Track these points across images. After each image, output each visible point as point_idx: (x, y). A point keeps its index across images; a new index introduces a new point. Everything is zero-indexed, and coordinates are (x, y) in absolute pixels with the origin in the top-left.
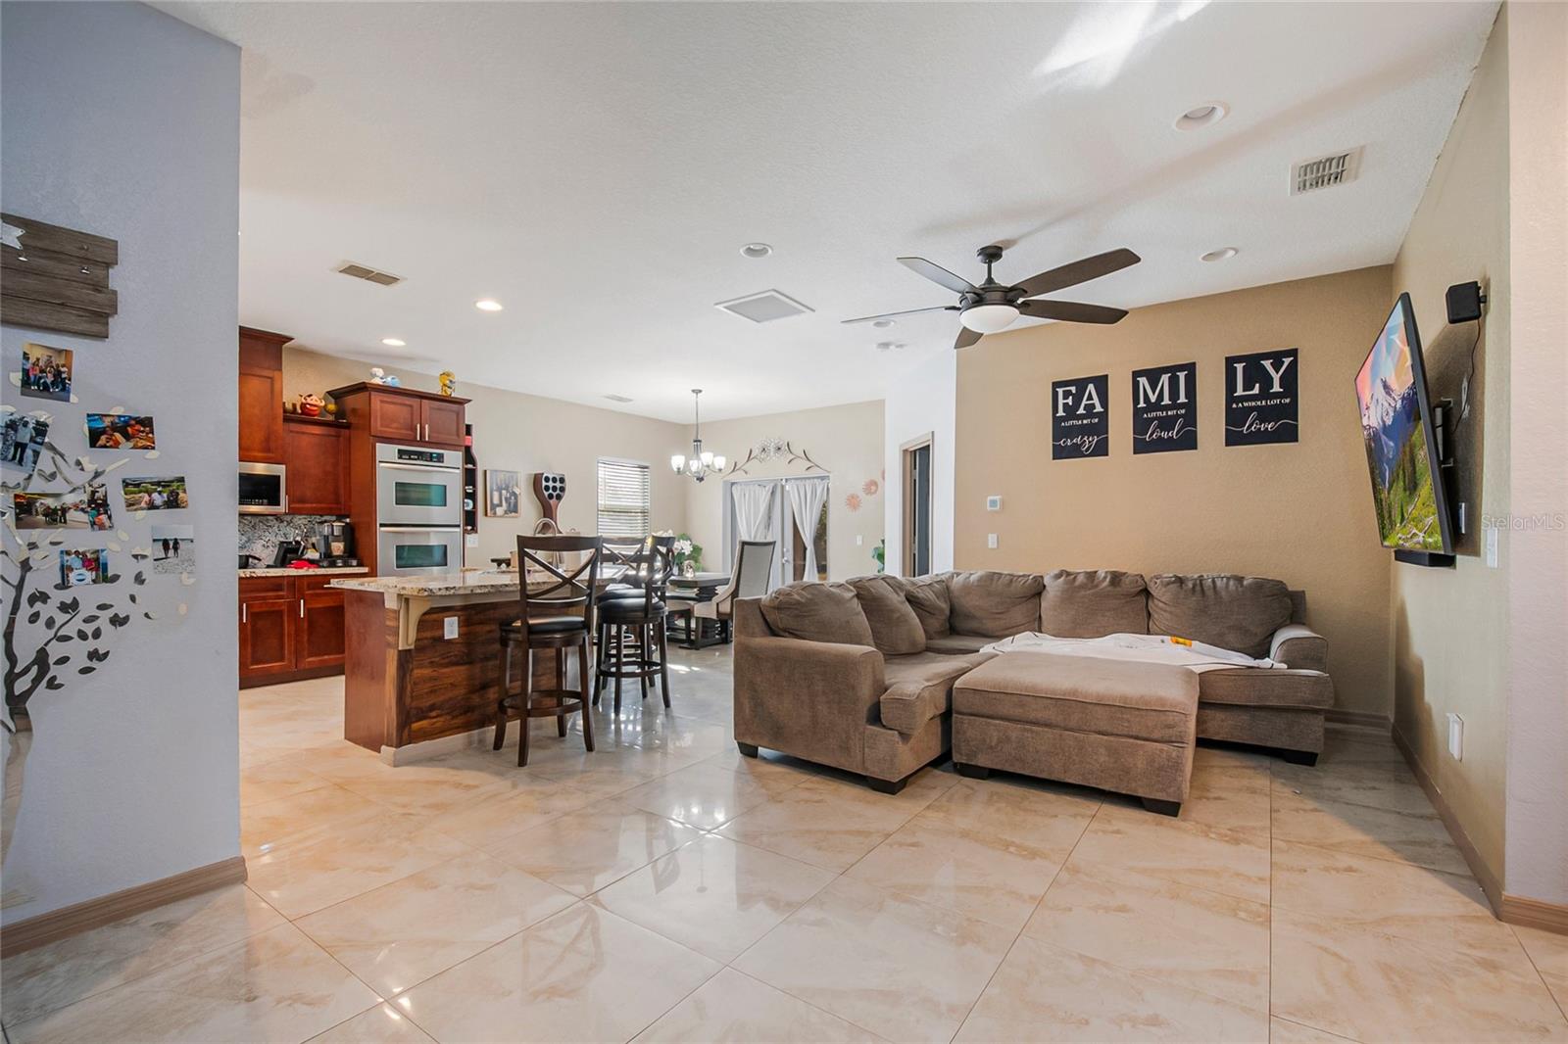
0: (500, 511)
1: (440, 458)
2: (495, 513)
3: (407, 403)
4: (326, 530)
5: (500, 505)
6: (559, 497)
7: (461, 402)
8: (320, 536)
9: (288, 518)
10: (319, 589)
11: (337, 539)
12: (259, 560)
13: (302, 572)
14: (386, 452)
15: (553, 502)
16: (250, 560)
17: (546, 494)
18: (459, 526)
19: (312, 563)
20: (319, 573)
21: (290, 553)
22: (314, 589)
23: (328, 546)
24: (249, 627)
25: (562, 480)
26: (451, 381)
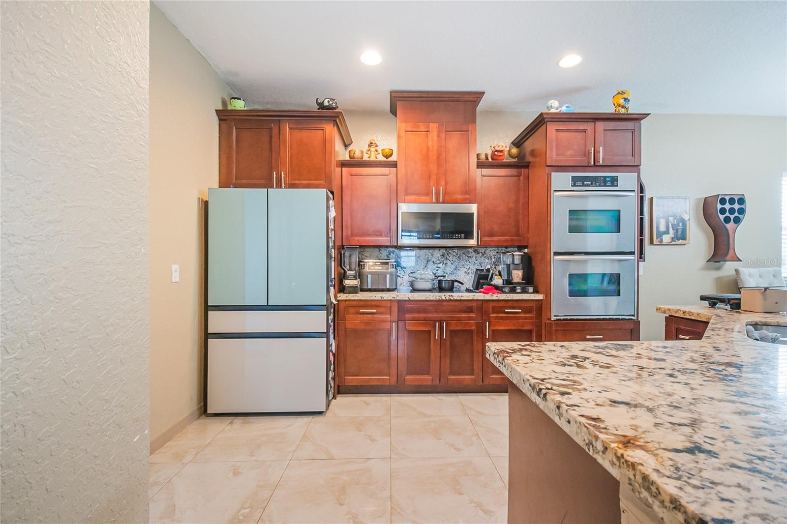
0: (666, 239)
1: (614, 181)
2: (662, 241)
3: (581, 128)
4: (509, 261)
5: (667, 232)
6: (737, 221)
7: (637, 118)
8: (504, 265)
9: (482, 250)
10: (502, 313)
11: (516, 267)
12: (462, 284)
13: (488, 297)
14: (561, 180)
15: (730, 226)
16: (456, 284)
17: (722, 217)
18: (632, 253)
19: (497, 288)
20: (501, 298)
21: (482, 279)
22: (498, 312)
23: (509, 274)
24: (448, 342)
25: (741, 201)
26: (625, 99)
